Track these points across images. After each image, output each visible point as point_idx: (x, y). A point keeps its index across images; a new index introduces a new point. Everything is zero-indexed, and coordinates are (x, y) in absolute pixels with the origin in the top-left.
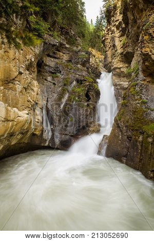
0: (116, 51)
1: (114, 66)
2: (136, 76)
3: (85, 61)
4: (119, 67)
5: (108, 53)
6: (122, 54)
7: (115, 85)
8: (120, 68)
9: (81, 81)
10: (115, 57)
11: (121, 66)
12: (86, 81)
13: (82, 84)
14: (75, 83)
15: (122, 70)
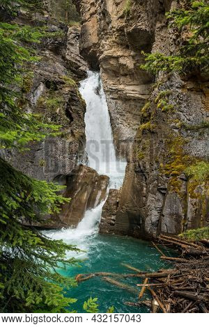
0: (108, 24)
1: (106, 53)
2: (169, 79)
3: (60, 43)
4: (115, 55)
5: (89, 24)
6: (121, 30)
7: (109, 91)
8: (117, 58)
9: (56, 83)
10: (106, 34)
11: (119, 53)
12: (64, 83)
13: (56, 89)
14: (42, 87)
15: (122, 61)
